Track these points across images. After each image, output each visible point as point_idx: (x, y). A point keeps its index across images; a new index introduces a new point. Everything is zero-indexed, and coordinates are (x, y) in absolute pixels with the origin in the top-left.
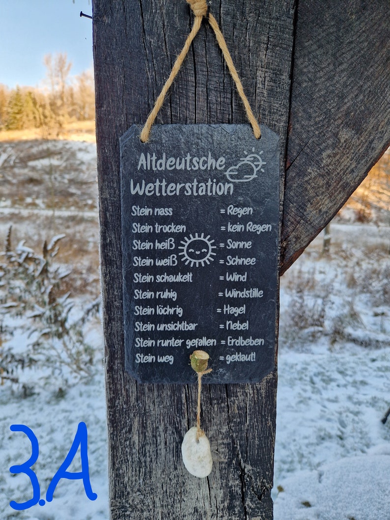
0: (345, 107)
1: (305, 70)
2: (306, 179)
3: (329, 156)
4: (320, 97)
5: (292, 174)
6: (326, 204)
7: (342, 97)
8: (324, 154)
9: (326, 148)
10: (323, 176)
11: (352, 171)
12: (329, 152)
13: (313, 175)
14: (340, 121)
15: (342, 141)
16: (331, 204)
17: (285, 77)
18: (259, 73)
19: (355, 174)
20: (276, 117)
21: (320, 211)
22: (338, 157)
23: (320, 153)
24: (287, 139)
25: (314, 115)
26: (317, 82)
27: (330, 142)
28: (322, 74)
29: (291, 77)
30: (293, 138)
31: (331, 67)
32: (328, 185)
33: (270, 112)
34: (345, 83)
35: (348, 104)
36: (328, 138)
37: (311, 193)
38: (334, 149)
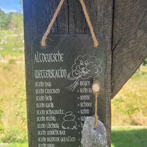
0: (139, 21)
1: (120, 5)
2: (122, 54)
3: (133, 43)
4: (127, 17)
5: (115, 52)
6: (132, 65)
7: (137, 16)
8: (131, 42)
9: (131, 39)
10: (130, 52)
11: (144, 50)
12: (133, 41)
13: (125, 52)
14: (137, 27)
15: (139, 36)
16: (134, 65)
17: (110, 8)
18: (98, 6)
19: (145, 51)
20: (107, 26)
21: (130, 68)
22: (137, 44)
23: (128, 42)
24: (112, 36)
25: (125, 25)
26: (126, 10)
27: (133, 36)
28: (127, 6)
29: (113, 8)
30: (116, 35)
31: (132, 3)
32: (133, 56)
33: (104, 24)
34: (139, 10)
35: (140, 20)
36: (132, 35)
37: (125, 60)
38: (135, 40)
